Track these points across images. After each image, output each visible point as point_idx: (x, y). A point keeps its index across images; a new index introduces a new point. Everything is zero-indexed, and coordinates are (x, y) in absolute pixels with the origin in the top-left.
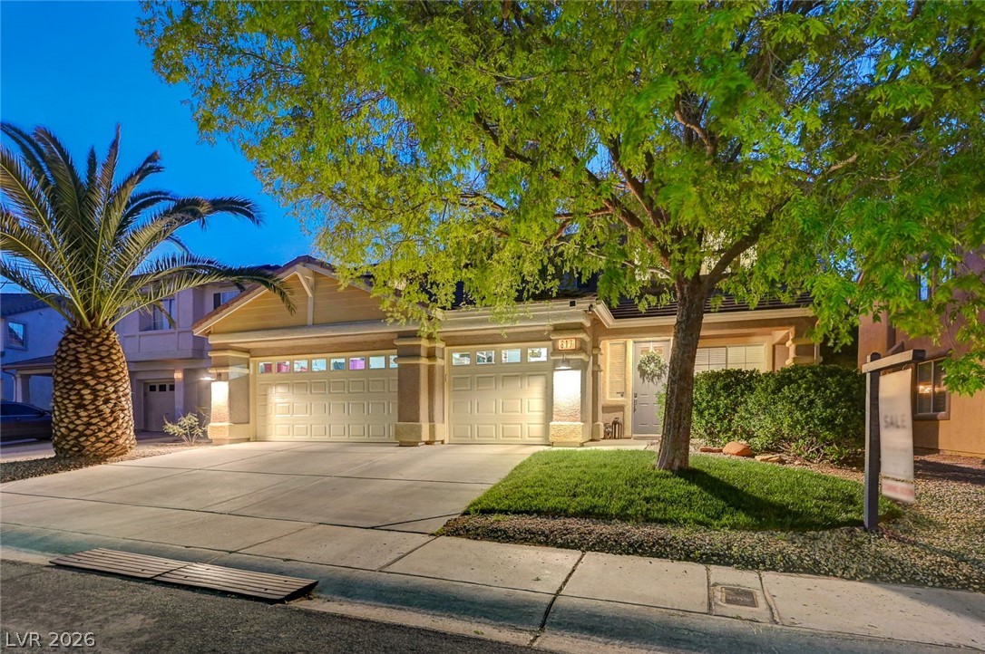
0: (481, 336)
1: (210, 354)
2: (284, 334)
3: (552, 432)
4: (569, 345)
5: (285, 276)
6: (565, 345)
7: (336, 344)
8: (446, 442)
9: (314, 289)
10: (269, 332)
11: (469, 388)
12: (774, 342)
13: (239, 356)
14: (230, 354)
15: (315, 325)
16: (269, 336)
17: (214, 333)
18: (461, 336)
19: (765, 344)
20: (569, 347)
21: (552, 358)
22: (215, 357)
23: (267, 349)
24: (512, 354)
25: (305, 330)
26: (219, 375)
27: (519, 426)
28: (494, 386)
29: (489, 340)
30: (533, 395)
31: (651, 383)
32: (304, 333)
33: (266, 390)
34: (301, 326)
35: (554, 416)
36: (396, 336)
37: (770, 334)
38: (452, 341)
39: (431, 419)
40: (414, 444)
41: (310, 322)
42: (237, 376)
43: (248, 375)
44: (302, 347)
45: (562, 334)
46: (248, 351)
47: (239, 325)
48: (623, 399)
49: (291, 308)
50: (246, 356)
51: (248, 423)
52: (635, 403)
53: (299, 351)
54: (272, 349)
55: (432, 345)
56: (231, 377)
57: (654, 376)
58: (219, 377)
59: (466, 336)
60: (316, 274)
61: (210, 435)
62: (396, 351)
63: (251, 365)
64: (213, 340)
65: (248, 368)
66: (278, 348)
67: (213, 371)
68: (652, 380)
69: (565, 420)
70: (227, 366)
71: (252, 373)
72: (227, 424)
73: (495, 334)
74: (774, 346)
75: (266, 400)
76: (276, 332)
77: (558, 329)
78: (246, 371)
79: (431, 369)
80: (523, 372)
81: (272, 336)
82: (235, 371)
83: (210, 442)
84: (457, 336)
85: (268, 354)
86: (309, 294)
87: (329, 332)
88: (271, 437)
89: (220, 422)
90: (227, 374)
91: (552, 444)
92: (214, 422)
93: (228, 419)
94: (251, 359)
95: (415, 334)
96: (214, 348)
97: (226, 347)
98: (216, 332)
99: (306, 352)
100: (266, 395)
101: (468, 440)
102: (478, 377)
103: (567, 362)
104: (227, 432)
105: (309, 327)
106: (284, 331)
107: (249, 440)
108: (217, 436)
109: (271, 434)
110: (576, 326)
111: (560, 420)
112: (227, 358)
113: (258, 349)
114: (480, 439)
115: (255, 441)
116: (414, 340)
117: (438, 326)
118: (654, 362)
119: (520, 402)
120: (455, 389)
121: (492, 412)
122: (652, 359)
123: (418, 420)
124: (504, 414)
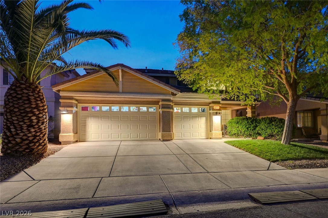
0: (188, 103)
1: (61, 101)
2: (108, 95)
3: (213, 135)
6: (216, 108)
7: (126, 101)
8: (174, 139)
10: (99, 93)
11: (180, 120)
12: (233, 109)
14: (74, 101)
15: (123, 92)
16: (99, 95)
18: (179, 102)
21: (211, 111)
23: (89, 100)
27: (198, 133)
28: (189, 120)
29: (188, 104)
30: (202, 122)
32: (118, 95)
34: (117, 92)
35: (213, 130)
37: (231, 107)
38: (178, 104)
39: (172, 131)
40: (169, 140)
41: (121, 90)
42: (75, 112)
43: (77, 111)
45: (215, 104)
46: (77, 100)
47: (80, 89)
50: (76, 102)
51: (77, 133)
53: (106, 102)
54: (91, 100)
55: (172, 104)
58: (69, 112)
59: (180, 102)
60: (123, 71)
64: (62, 94)
65: (77, 108)
66: (95, 100)
70: (72, 107)
72: (72, 134)
74: (232, 110)
75: (85, 123)
76: (101, 93)
77: (214, 103)
80: (198, 115)
81: (101, 95)
82: (74, 109)
84: (177, 102)
85: (89, 102)
86: (121, 79)
87: (131, 96)
88: (88, 139)
89: (67, 133)
90: (72, 111)
91: (211, 138)
92: (63, 133)
93: (72, 132)
94: (78, 104)
95: (169, 100)
96: (63, 98)
97: (71, 98)
98: (63, 91)
99: (110, 103)
100: (85, 121)
101: (180, 138)
102: (184, 116)
103: (217, 113)
104: (73, 138)
105: (121, 93)
106: (108, 93)
107: (77, 141)
108: (65, 140)
109: (89, 138)
110: (219, 102)
111: (215, 131)
112: (72, 103)
113: (83, 100)
114: (184, 137)
115: (79, 142)
116: (168, 102)
117: (175, 98)
119: (198, 125)
120: (175, 120)
121: (189, 128)
123: (170, 131)
124: (193, 129)
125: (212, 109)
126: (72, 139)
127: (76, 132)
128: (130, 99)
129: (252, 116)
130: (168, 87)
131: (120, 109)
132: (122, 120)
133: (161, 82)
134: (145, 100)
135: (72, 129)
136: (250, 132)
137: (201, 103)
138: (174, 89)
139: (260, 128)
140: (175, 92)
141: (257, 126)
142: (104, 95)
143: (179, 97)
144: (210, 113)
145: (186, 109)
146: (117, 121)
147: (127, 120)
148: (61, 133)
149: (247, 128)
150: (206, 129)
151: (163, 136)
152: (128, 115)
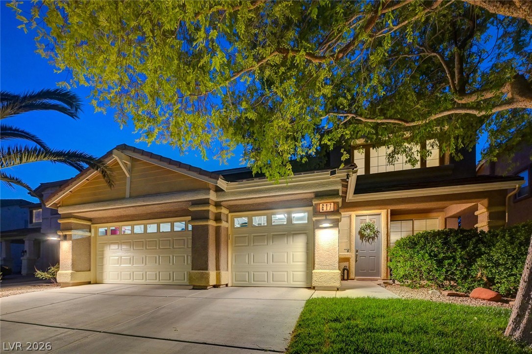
1: (60, 221)
2: (108, 205)
3: (314, 279)
4: (328, 209)
6: (325, 208)
8: (229, 285)
9: (131, 171)
11: (247, 244)
13: (82, 223)
14: (73, 221)
16: (98, 207)
17: (62, 206)
19: (440, 218)
21: (314, 219)
22: (63, 223)
25: (124, 201)
26: (65, 236)
27: (286, 273)
28: (266, 243)
29: (262, 207)
30: (297, 248)
31: (367, 243)
32: (122, 204)
33: (103, 247)
34: (123, 198)
35: (316, 266)
36: (190, 203)
38: (236, 209)
39: (218, 268)
40: (204, 288)
41: (128, 195)
42: (79, 238)
43: (90, 236)
44: (126, 216)
45: (322, 199)
46: (90, 220)
48: (348, 253)
50: (89, 223)
51: (90, 270)
52: (356, 256)
54: (106, 218)
55: (219, 211)
56: (74, 238)
58: (65, 238)
60: (132, 159)
61: (59, 280)
63: (93, 230)
64: (61, 211)
65: (90, 231)
66: (110, 217)
67: (60, 233)
68: (368, 241)
69: (326, 269)
70: (70, 229)
71: (93, 234)
72: (70, 271)
75: (102, 255)
77: (319, 195)
78: (88, 234)
79: (218, 230)
80: (289, 231)
82: (77, 234)
83: (59, 285)
85: (103, 221)
86: (128, 176)
88: (106, 280)
89: (65, 270)
90: (71, 236)
93: (71, 268)
94: (92, 225)
95: (206, 202)
96: (62, 217)
97: (70, 216)
99: (129, 219)
100: (103, 251)
101: (247, 283)
102: (254, 236)
104: (70, 278)
105: (127, 199)
107: (89, 283)
108: (62, 281)
110: (335, 193)
111: (321, 269)
112: (71, 223)
114: (254, 283)
116: (204, 206)
117: (224, 196)
118: (370, 228)
119: (286, 254)
120: (237, 245)
121: (265, 262)
122: (369, 227)
123: (207, 269)
124: (274, 264)
125: (316, 212)
126: (68, 280)
127: (88, 269)
128: (144, 209)
129: (490, 227)
131: (146, 229)
132: (148, 248)
135: (71, 264)
136: (447, 271)
139: (488, 260)
140: (209, 181)
141: (480, 255)
143: (233, 194)
144: (314, 222)
145: (260, 220)
146: (142, 249)
147: (155, 248)
148: (61, 270)
149: (440, 263)
150: (307, 263)
151: (190, 279)
152: (156, 238)
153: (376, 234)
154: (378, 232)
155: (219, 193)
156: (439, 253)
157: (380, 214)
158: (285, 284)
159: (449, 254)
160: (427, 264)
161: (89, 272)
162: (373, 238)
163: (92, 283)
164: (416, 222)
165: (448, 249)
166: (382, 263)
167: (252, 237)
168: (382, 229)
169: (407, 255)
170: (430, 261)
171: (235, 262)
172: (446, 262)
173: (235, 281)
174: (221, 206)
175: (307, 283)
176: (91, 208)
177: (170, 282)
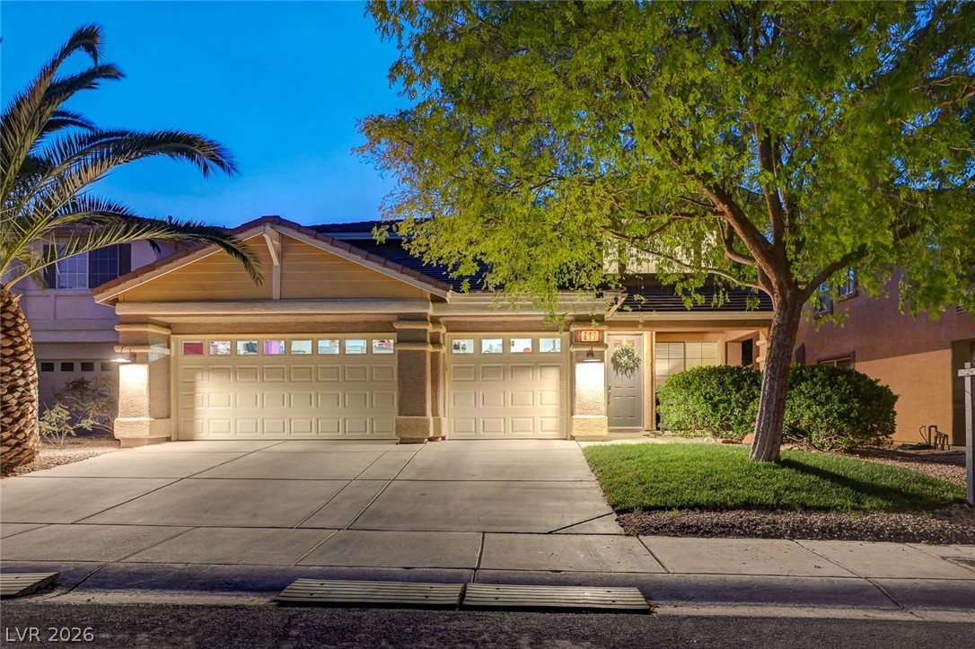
0: (494, 323)
1: (118, 329)
2: (238, 309)
3: (575, 426)
4: (592, 338)
5: (245, 237)
6: (588, 337)
7: (302, 323)
8: (447, 438)
9: (281, 255)
10: (216, 305)
11: (473, 378)
12: (729, 339)
13: (160, 332)
14: (151, 329)
15: (283, 299)
16: (216, 309)
17: (124, 302)
18: (465, 322)
19: (719, 341)
20: (592, 339)
21: (573, 350)
22: (123, 332)
23: (199, 325)
24: (521, 345)
25: (271, 305)
26: (134, 355)
27: (531, 420)
28: (502, 378)
29: (497, 327)
30: (547, 386)
31: (624, 375)
32: (268, 309)
33: (193, 376)
34: (266, 300)
35: (577, 410)
36: (396, 318)
37: (723, 332)
38: (458, 327)
39: (435, 413)
40: (420, 441)
41: (276, 295)
42: (157, 358)
43: (169, 356)
44: (252, 324)
45: (585, 326)
46: (168, 326)
47: (166, 293)
49: (257, 278)
50: (166, 332)
51: (168, 417)
52: (609, 396)
53: (248, 330)
54: (206, 325)
55: (437, 330)
56: (152, 358)
57: (627, 368)
58: (134, 359)
59: (470, 322)
60: (283, 238)
61: (118, 434)
62: (395, 334)
63: (173, 345)
64: (121, 310)
65: (169, 347)
66: (215, 324)
67: (126, 350)
68: (626, 373)
69: (588, 414)
70: (146, 344)
71: (173, 354)
72: (146, 419)
73: (505, 322)
74: (726, 343)
75: (193, 389)
76: (221, 305)
77: (583, 320)
78: (167, 352)
79: (435, 356)
80: (533, 362)
81: (220, 309)
82: (156, 352)
83: (117, 442)
84: (461, 322)
85: (200, 331)
86: (276, 262)
87: (305, 310)
88: (202, 435)
89: (133, 416)
90: (146, 355)
91: (573, 438)
92: (124, 417)
93: (147, 412)
94: (172, 336)
95: (421, 318)
96: (123, 321)
97: (145, 320)
98: (126, 301)
99: (258, 331)
100: (193, 382)
101: (472, 435)
102: (483, 367)
103: (590, 354)
104: (148, 430)
105: (276, 301)
106: (239, 304)
107: (169, 439)
108: (127, 435)
109: (202, 432)
111: (583, 414)
112: (147, 333)
113: (184, 324)
114: (485, 434)
115: (178, 440)
116: (419, 324)
117: (444, 309)
118: (627, 355)
119: (531, 394)
120: (456, 379)
121: (500, 405)
122: (627, 352)
123: (424, 414)
124: (514, 407)
125: (574, 341)
126: (145, 433)
127: (166, 415)
128: (302, 319)
130: (411, 279)
132: (292, 379)
133: (389, 263)
134: (353, 319)
135: (147, 406)
136: (722, 416)
137: (536, 321)
138: (429, 283)
140: (439, 292)
142: (230, 309)
143: (460, 308)
144: (571, 353)
145: (492, 345)
146: (280, 382)
148: (121, 417)
149: (715, 406)
150: (561, 407)
151: (399, 428)
152: (312, 364)
153: (637, 362)
154: (639, 360)
155: (438, 305)
156: (715, 395)
157: (641, 334)
158: (530, 435)
159: (724, 397)
160: (702, 409)
161: (168, 420)
162: (632, 369)
163: (173, 439)
164: (688, 345)
165: (724, 391)
166: (645, 406)
167: (481, 369)
168: (645, 356)
169: (681, 398)
170: (705, 405)
171: (454, 404)
172: (721, 406)
173: (455, 431)
174: (439, 323)
175: (561, 433)
176: (197, 311)
177: (340, 435)
